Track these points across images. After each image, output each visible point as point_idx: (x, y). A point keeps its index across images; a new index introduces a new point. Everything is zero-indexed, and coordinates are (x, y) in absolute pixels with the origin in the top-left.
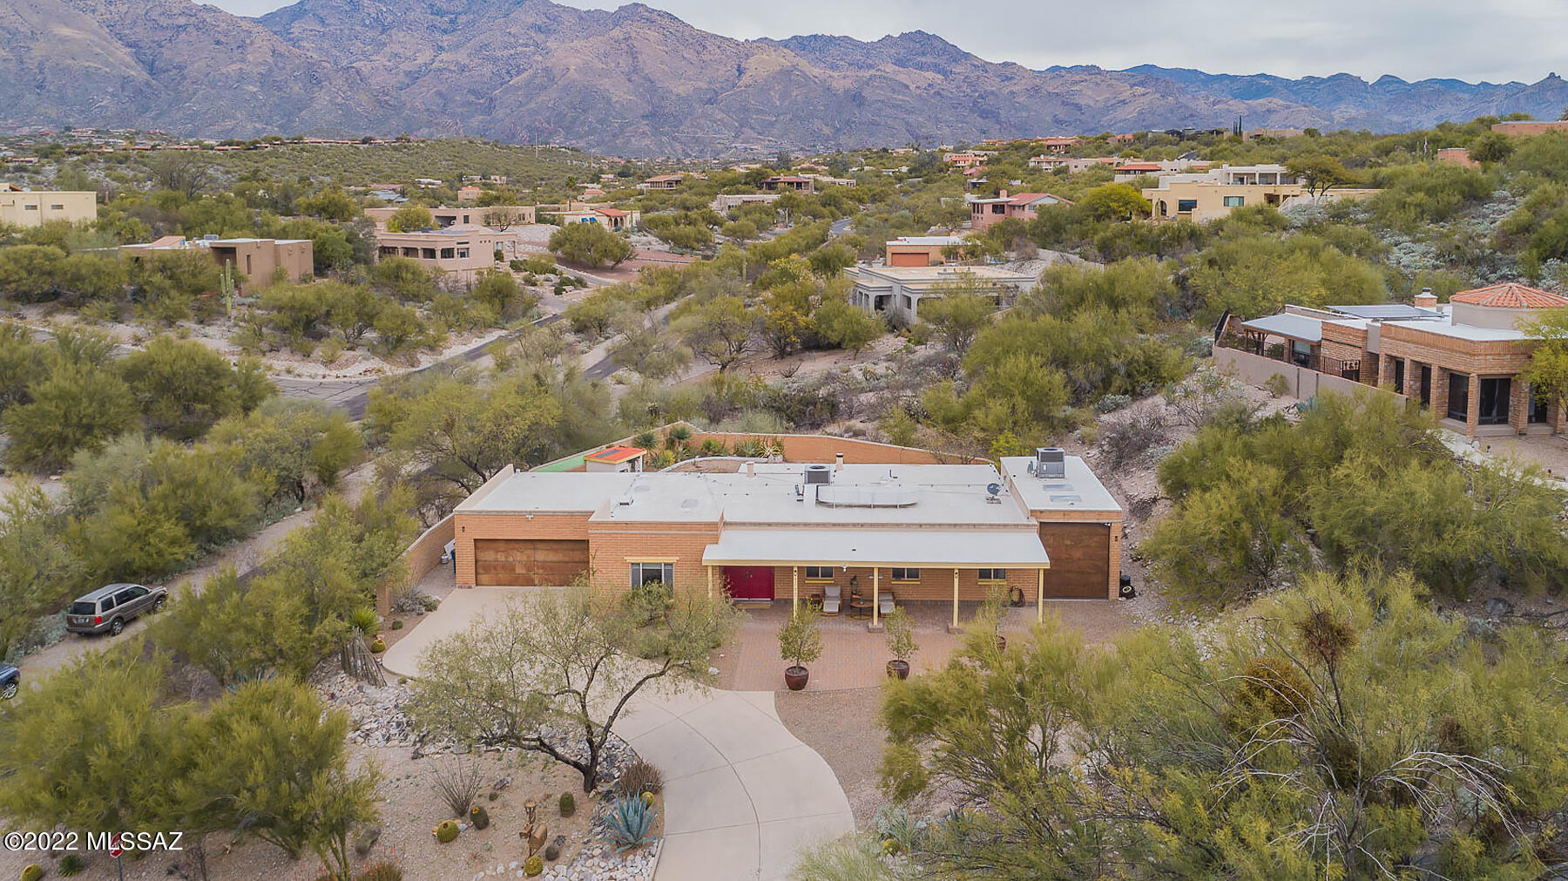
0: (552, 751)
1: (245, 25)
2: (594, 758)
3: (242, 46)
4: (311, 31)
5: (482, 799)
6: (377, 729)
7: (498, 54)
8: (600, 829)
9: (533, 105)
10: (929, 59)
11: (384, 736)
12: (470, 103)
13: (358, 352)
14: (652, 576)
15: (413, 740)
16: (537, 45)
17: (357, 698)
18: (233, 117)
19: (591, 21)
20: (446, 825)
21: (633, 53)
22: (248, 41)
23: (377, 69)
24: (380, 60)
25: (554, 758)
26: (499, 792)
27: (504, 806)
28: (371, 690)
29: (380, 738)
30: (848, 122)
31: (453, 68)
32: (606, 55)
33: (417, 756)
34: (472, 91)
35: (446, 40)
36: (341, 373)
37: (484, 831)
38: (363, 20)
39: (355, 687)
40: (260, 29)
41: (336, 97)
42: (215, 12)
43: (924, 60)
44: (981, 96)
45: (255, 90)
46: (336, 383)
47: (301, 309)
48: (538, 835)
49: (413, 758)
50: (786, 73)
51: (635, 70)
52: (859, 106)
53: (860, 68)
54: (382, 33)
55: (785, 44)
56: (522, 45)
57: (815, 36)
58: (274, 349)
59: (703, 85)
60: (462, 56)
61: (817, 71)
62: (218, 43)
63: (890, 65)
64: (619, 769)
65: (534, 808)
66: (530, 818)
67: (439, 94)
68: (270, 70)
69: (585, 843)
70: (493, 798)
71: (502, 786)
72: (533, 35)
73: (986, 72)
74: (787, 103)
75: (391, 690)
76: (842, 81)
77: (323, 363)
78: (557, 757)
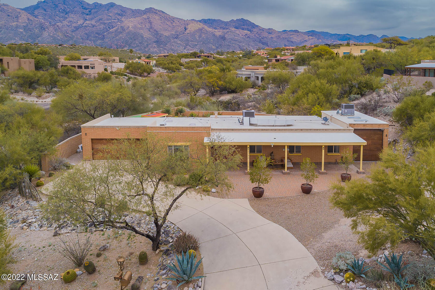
0: (134, 229)
1: (18, 10)
2: (158, 232)
3: (17, 17)
4: (41, 13)
5: (92, 257)
6: (35, 222)
7: (106, 22)
8: (164, 272)
9: (117, 38)
10: (245, 27)
11: (39, 225)
12: (97, 37)
13: (50, 94)
15: (55, 226)
16: (118, 19)
17: (26, 207)
18: (15, 39)
19: (136, 13)
20: (68, 273)
21: (150, 23)
22: (19, 15)
23: (64, 25)
24: (65, 23)
25: (134, 233)
26: (102, 252)
27: (105, 260)
28: (33, 203)
29: (37, 226)
30: (220, 45)
31: (90, 26)
32: (141, 23)
33: (56, 234)
34: (97, 33)
35: (88, 17)
36: (44, 100)
37: (92, 276)
38: (59, 10)
39: (25, 202)
40: (23, 11)
41: (50, 34)
42: (7, 6)
43: (243, 27)
44: (262, 38)
45: (22, 31)
46: (42, 104)
47: (27, 78)
48: (126, 277)
49: (54, 236)
50: (200, 30)
51: (151, 28)
52: (224, 40)
53: (224, 29)
54: (66, 14)
55: (200, 21)
56: (114, 19)
57: (209, 19)
58: (16, 92)
59: (174, 33)
60: (93, 22)
61: (210, 29)
62: (9, 16)
63: (233, 28)
64: (172, 238)
65: (123, 262)
66: (121, 268)
67: (86, 34)
68: (27, 25)
69: (155, 280)
70: (99, 255)
71: (105, 249)
72: (117, 16)
73: (264, 31)
74: (201, 39)
76: (218, 33)
77: (36, 97)
78: (137, 232)
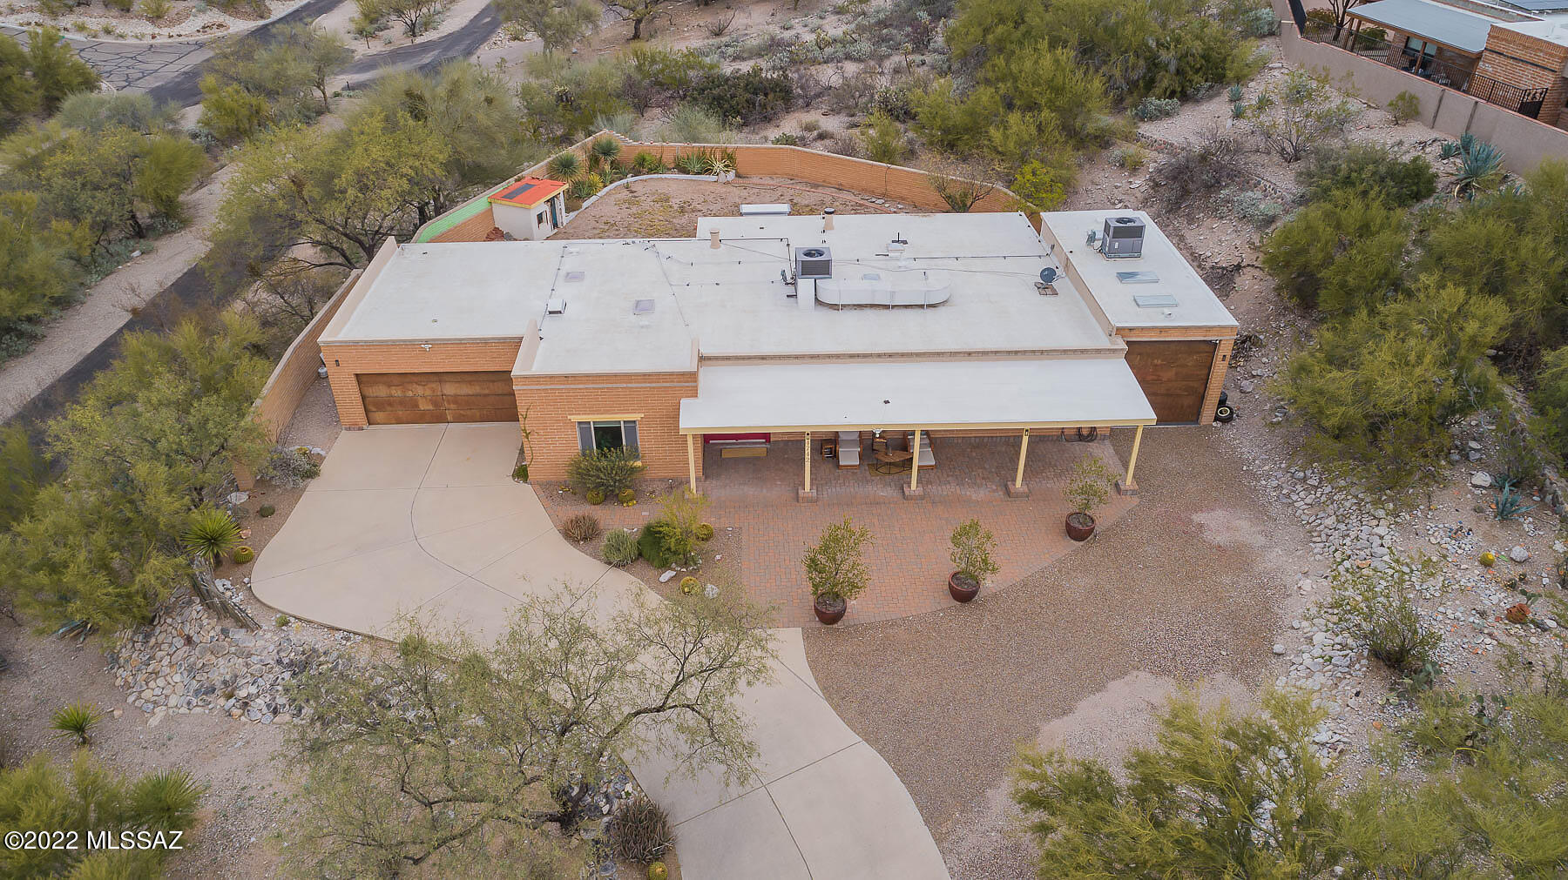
6: (258, 695)
13: (189, 3)
14: (609, 437)
15: (309, 716)
17: (224, 647)
28: (240, 635)
29: (265, 709)
39: (218, 628)
46: (170, 46)
64: (607, 796)
75: (269, 635)
77: (148, 19)
